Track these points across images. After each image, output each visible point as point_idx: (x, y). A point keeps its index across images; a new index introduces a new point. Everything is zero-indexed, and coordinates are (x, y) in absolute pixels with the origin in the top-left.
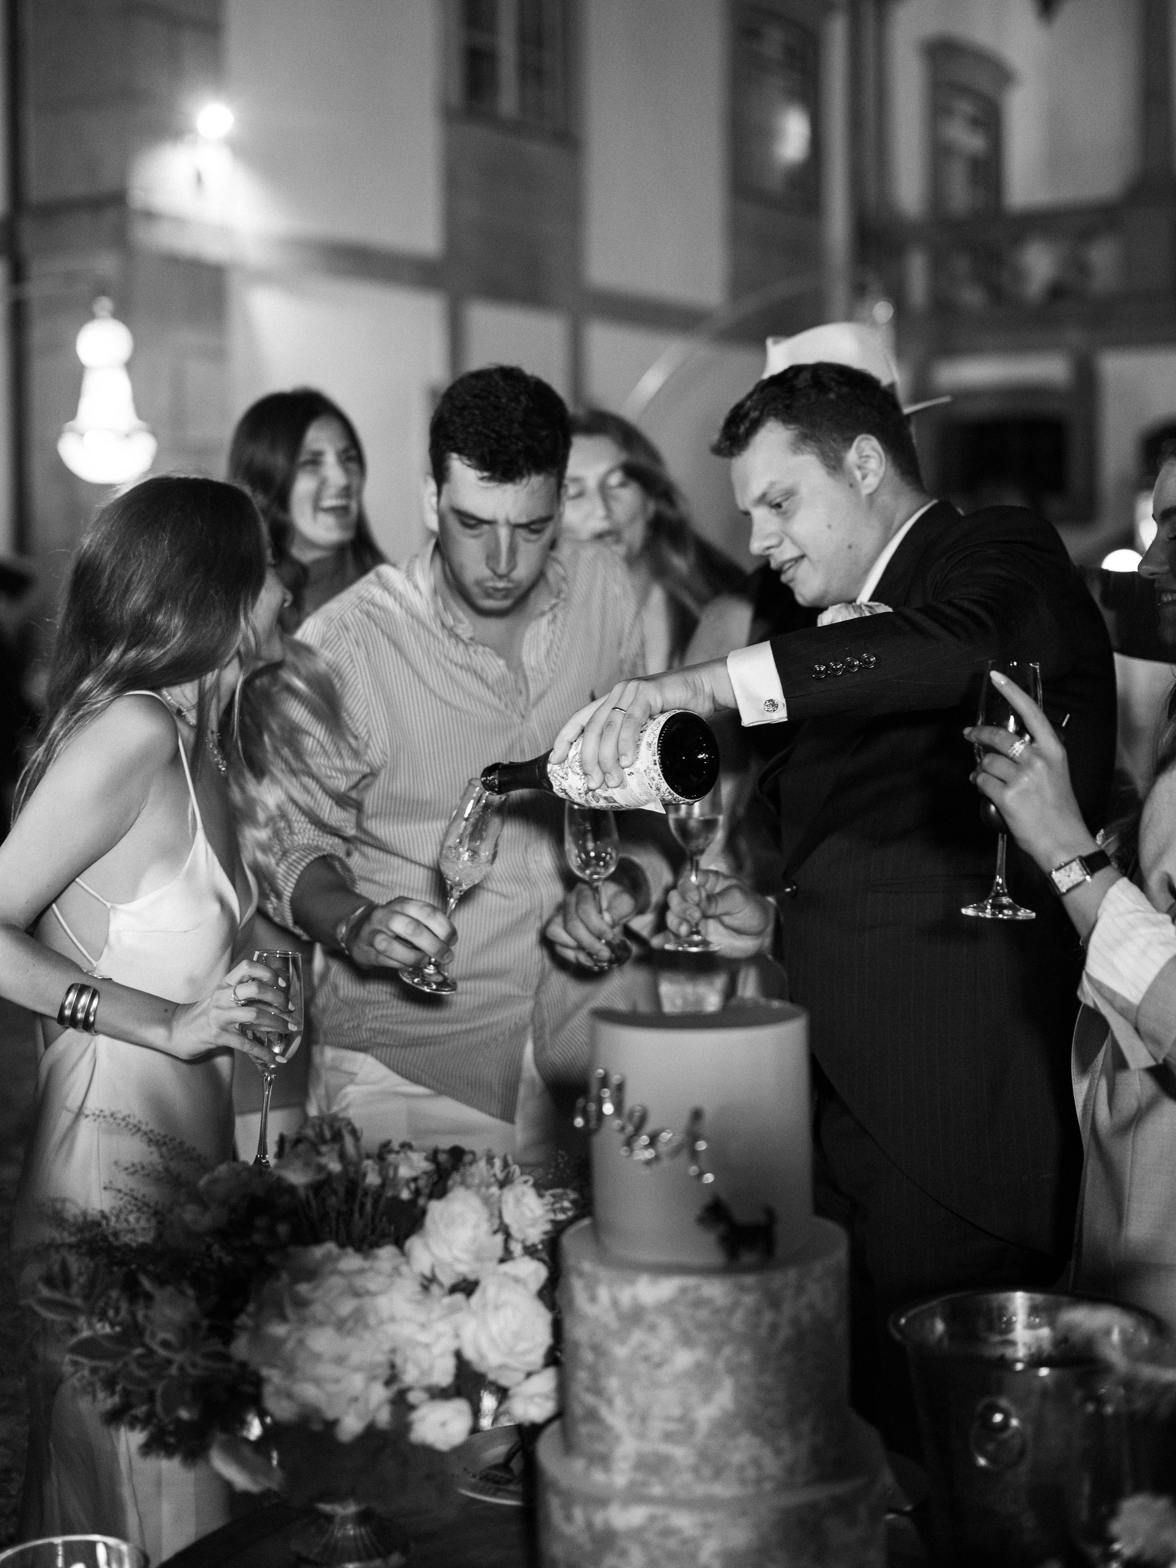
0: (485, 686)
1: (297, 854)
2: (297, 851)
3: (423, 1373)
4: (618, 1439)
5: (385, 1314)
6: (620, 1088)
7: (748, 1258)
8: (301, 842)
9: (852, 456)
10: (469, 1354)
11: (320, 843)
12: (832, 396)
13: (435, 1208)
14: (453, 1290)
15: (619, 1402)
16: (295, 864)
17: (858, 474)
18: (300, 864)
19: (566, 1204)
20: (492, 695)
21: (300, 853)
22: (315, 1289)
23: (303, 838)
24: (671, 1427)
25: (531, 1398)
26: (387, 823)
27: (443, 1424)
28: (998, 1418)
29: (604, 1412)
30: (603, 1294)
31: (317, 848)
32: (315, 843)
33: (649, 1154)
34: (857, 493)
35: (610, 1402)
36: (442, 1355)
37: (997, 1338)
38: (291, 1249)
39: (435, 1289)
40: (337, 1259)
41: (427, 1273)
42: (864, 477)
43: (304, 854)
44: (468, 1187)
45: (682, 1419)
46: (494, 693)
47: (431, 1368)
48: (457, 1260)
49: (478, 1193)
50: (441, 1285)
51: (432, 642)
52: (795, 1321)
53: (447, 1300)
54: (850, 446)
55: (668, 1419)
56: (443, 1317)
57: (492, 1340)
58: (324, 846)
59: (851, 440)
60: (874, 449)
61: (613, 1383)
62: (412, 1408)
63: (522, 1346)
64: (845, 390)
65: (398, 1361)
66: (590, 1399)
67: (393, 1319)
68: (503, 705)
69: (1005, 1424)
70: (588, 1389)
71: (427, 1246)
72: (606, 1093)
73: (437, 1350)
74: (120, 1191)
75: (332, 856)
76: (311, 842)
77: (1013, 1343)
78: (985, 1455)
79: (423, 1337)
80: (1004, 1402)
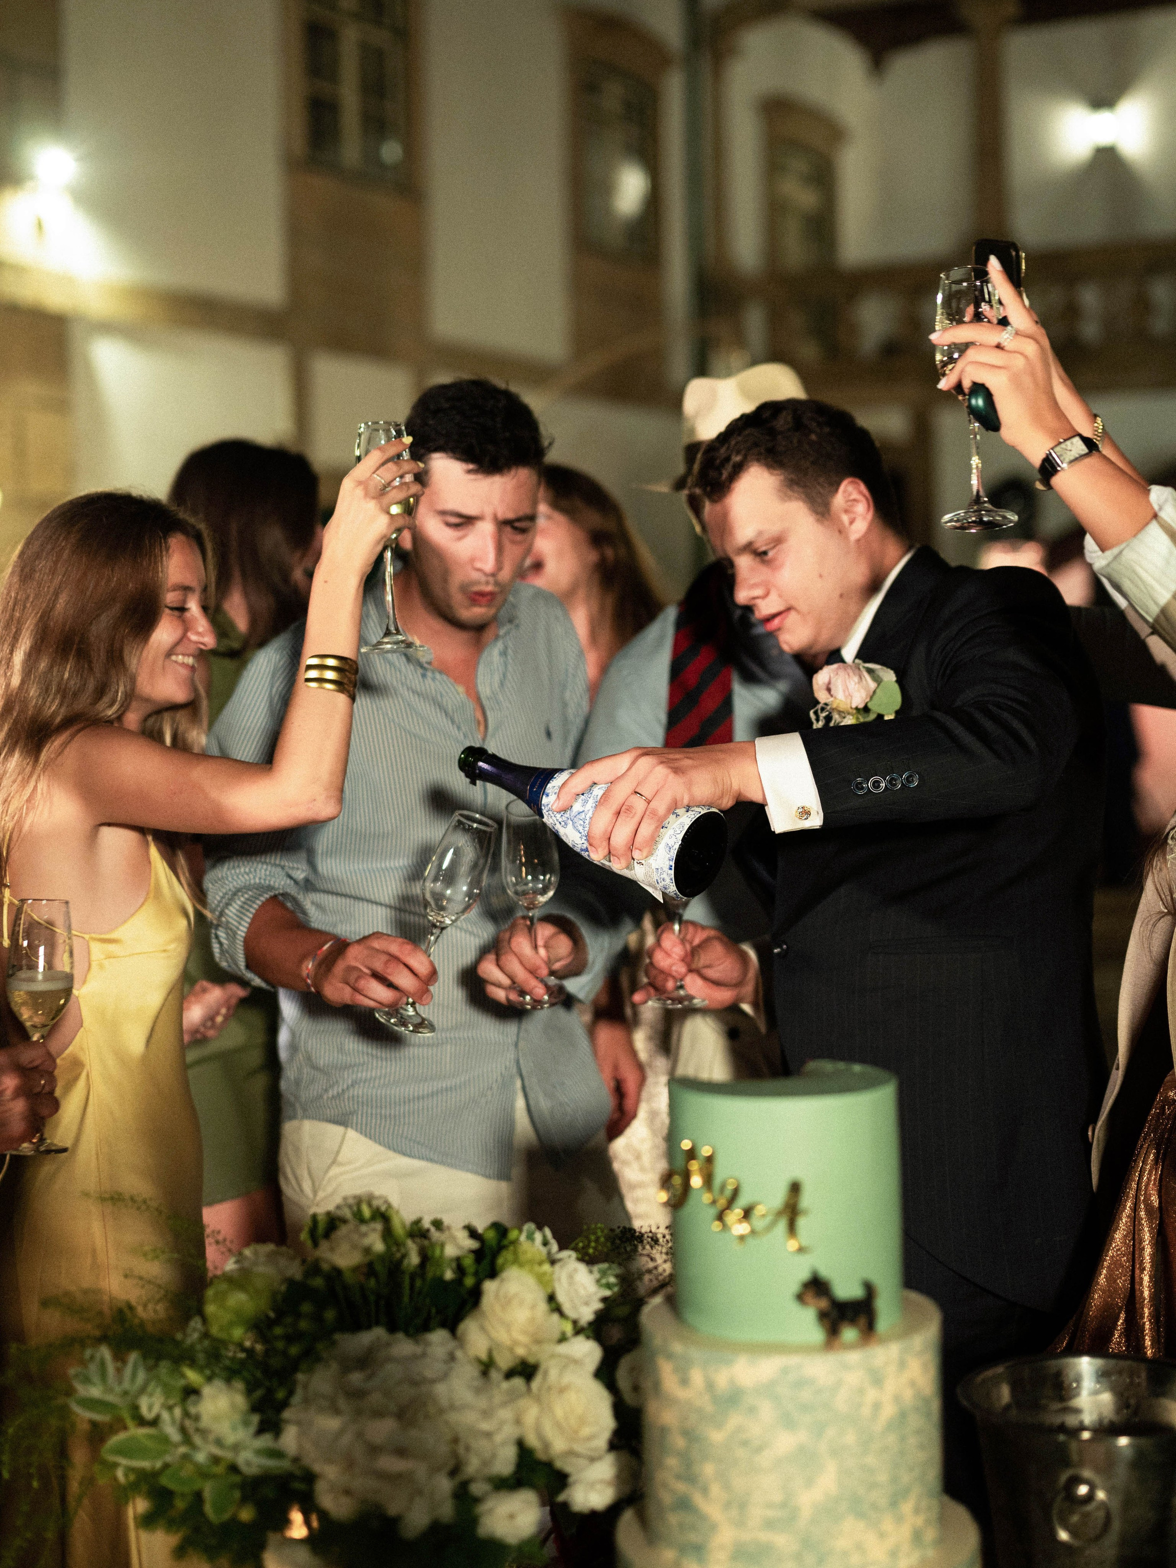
0: (444, 714)
1: (250, 893)
2: (251, 890)
3: (486, 1463)
4: (714, 1527)
5: (444, 1402)
6: (710, 1160)
7: (849, 1334)
8: (252, 882)
9: (839, 500)
10: (532, 1441)
11: (272, 883)
12: (813, 437)
13: (489, 1287)
14: (510, 1374)
15: (715, 1490)
16: (249, 902)
17: (845, 518)
18: (254, 902)
19: (612, 1280)
20: (451, 725)
21: (253, 892)
22: (369, 1378)
23: (254, 878)
24: (771, 1513)
25: (592, 1485)
26: (342, 860)
27: (512, 1516)
28: (1083, 1490)
29: (698, 1499)
30: (697, 1377)
31: (270, 888)
32: (267, 882)
33: (742, 1229)
34: (847, 538)
35: (705, 1491)
36: (504, 1444)
37: (1056, 1406)
38: (337, 1336)
39: (495, 1375)
40: (388, 1345)
41: (484, 1356)
42: (852, 522)
43: (258, 892)
44: (521, 1265)
45: (784, 1505)
46: (453, 722)
47: (494, 1456)
48: (516, 1343)
49: (531, 1271)
50: (498, 1369)
51: (388, 670)
52: (897, 1399)
53: (505, 1385)
54: (837, 490)
55: (770, 1505)
56: (504, 1404)
57: (558, 1425)
58: (277, 885)
59: (838, 485)
60: (861, 493)
61: (708, 1470)
62: (477, 1500)
63: (586, 1431)
64: (827, 430)
65: (461, 1451)
66: (681, 1487)
67: (452, 1407)
68: (462, 734)
69: (1090, 1497)
70: (678, 1477)
71: (483, 1328)
72: (694, 1166)
73: (498, 1438)
74: (141, 1278)
75: (285, 895)
76: (262, 881)
77: (1078, 1411)
78: (1067, 1528)
79: (485, 1426)
80: (1087, 1473)
